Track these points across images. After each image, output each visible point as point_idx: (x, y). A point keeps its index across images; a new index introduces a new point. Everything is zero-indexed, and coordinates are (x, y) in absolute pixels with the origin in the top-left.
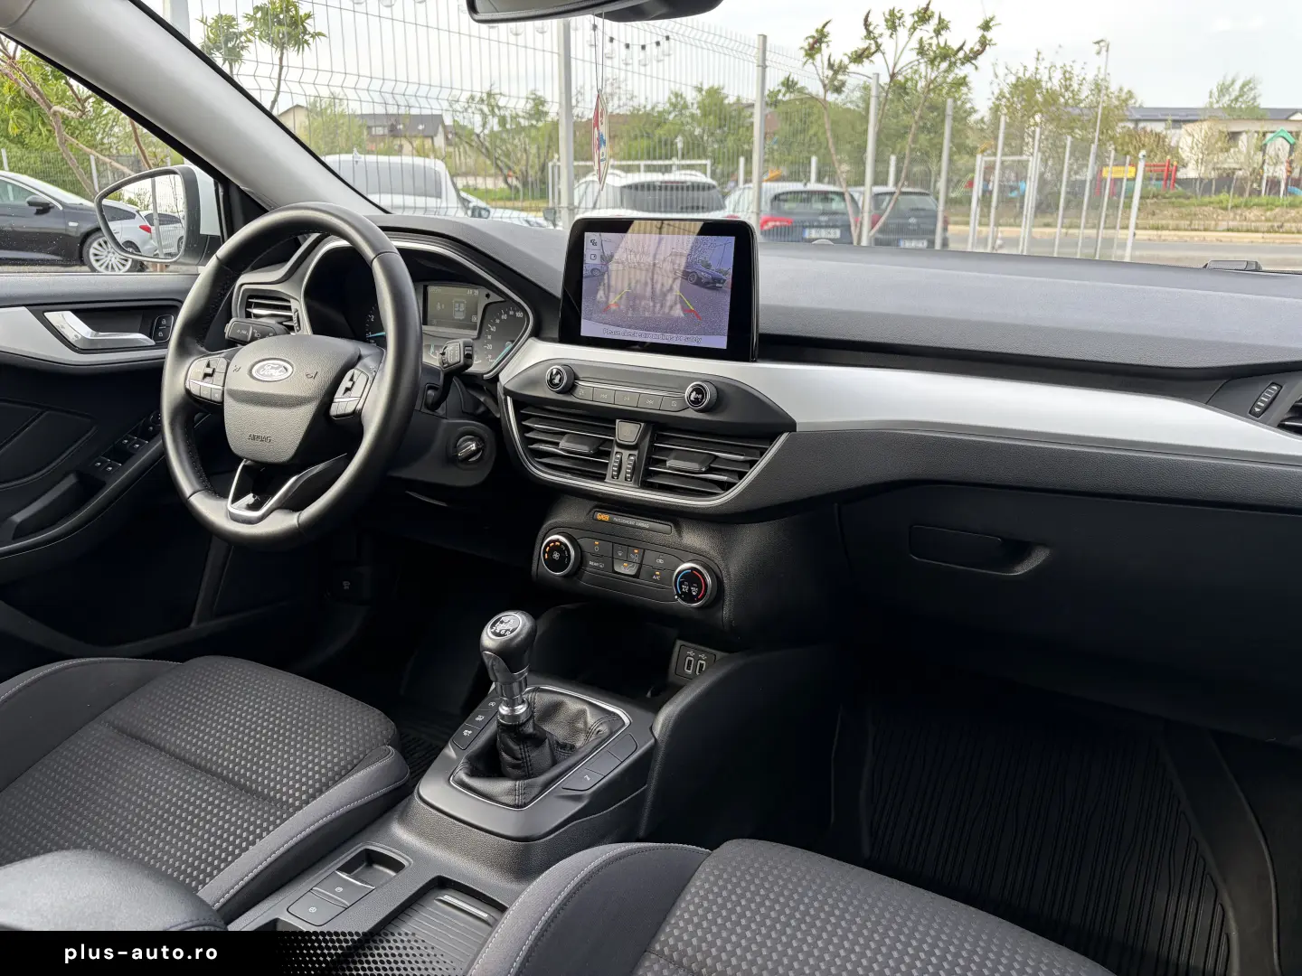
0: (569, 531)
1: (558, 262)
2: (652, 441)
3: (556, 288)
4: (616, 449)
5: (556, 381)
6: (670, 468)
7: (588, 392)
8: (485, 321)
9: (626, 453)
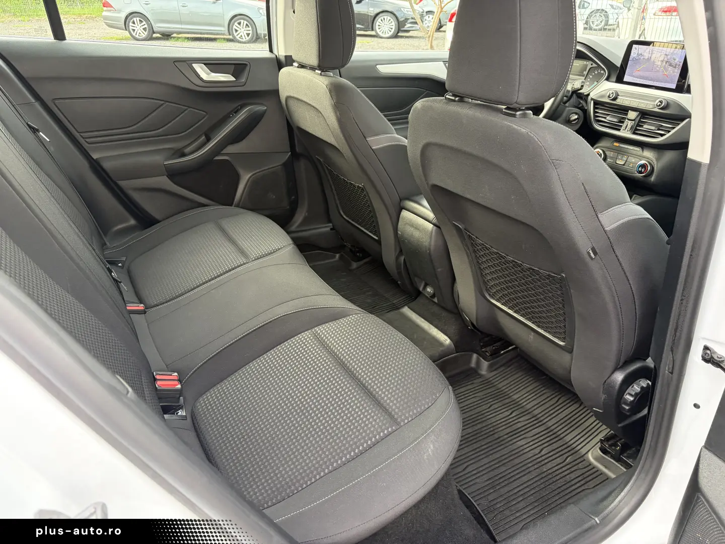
0: (602, 148)
1: (621, 54)
2: (640, 118)
3: (618, 63)
4: (627, 120)
5: (611, 96)
6: (645, 128)
7: (621, 101)
8: (589, 73)
9: (630, 122)
